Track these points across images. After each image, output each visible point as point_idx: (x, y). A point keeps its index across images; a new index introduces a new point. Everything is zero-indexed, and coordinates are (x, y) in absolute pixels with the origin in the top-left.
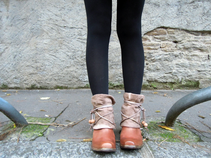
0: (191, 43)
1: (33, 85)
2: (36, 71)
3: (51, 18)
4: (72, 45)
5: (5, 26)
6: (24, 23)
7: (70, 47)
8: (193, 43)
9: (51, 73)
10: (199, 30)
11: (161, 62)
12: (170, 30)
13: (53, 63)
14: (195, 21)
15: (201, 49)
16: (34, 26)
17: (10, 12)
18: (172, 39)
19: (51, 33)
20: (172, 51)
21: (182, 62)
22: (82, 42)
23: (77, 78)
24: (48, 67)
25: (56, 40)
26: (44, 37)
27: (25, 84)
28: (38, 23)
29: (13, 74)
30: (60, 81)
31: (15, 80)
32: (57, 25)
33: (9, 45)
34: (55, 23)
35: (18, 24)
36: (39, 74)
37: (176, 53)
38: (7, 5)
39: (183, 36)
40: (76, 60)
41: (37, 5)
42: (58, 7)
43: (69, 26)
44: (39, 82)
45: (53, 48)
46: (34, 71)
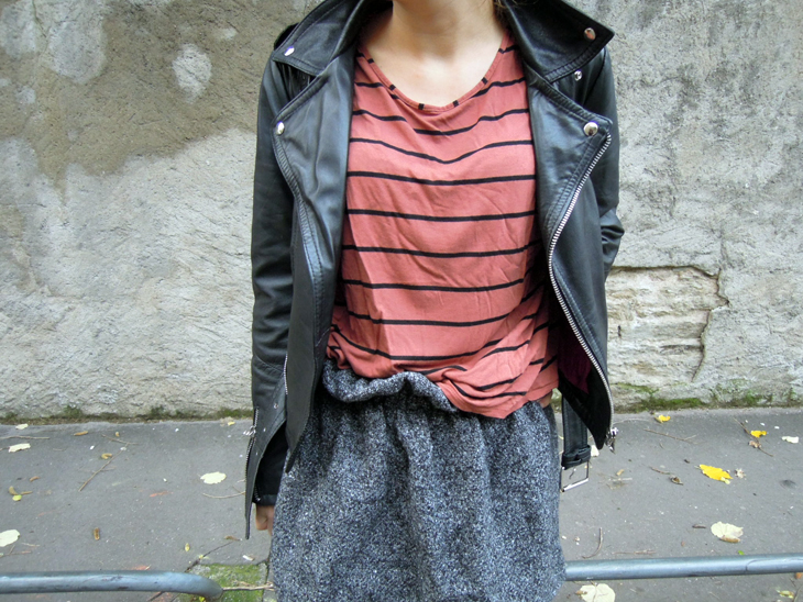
1: (157, 409)
2: (162, 373)
3: (198, 228)
5: (60, 249)
6: (119, 240)
9: (207, 377)
13: (209, 350)
16: (148, 249)
17: (73, 209)
19: (200, 270)
24: (198, 360)
25: (216, 289)
26: (180, 280)
27: (132, 404)
28: (159, 242)
29: (94, 378)
30: (232, 396)
31: (102, 395)
32: (216, 249)
33: (77, 301)
34: (210, 243)
35: (101, 243)
36: (171, 381)
38: (59, 186)
41: (153, 192)
42: (218, 198)
44: (172, 399)
45: (209, 311)
46: (158, 371)
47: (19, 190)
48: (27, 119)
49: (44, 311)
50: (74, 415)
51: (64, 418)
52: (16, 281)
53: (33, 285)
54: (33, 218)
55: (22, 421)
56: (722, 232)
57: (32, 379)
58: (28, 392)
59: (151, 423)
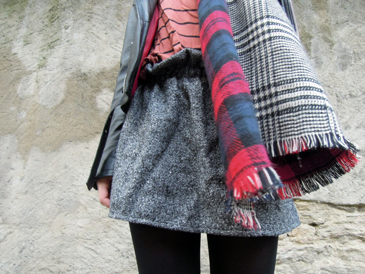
0: (341, 226)
5: (15, 194)
6: (49, 189)
7: (124, 233)
8: (346, 226)
10: (352, 203)
11: (292, 264)
12: (301, 203)
13: (89, 264)
14: (342, 187)
15: (362, 238)
16: (64, 194)
17: (28, 171)
18: (307, 219)
19: (92, 207)
20: (310, 241)
21: (331, 263)
24: (81, 272)
25: (100, 220)
26: (79, 214)
28: (71, 190)
33: (15, 227)
35: (38, 190)
37: (317, 247)
38: (24, 159)
39: (326, 214)
41: (73, 160)
45: (93, 236)
47: (3, 161)
48: (19, 125)
54: (6, 176)
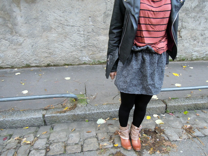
1: (49, 64)
2: (49, 55)
3: (57, 18)
4: (73, 38)
5: (21, 24)
6: (36, 21)
9: (60, 56)
16: (44, 24)
17: (23, 13)
19: (58, 29)
22: (80, 36)
23: (78, 59)
24: (58, 52)
25: (62, 34)
26: (53, 32)
27: (43, 63)
28: (47, 22)
29: (32, 57)
30: (67, 60)
31: (35, 61)
32: (61, 24)
33: (26, 38)
34: (60, 22)
35: (31, 22)
36: (52, 57)
40: (77, 48)
41: (44, 8)
42: (61, 10)
43: (70, 25)
44: (52, 62)
45: (60, 40)
46: (48, 55)
47: (8, 8)
49: (18, 40)
50: (28, 66)
51: (26, 67)
52: (10, 32)
53: (14, 33)
54: (12, 15)
55: (15, 68)
56: (182, 20)
57: (16, 58)
58: (16, 61)
59: (48, 68)
